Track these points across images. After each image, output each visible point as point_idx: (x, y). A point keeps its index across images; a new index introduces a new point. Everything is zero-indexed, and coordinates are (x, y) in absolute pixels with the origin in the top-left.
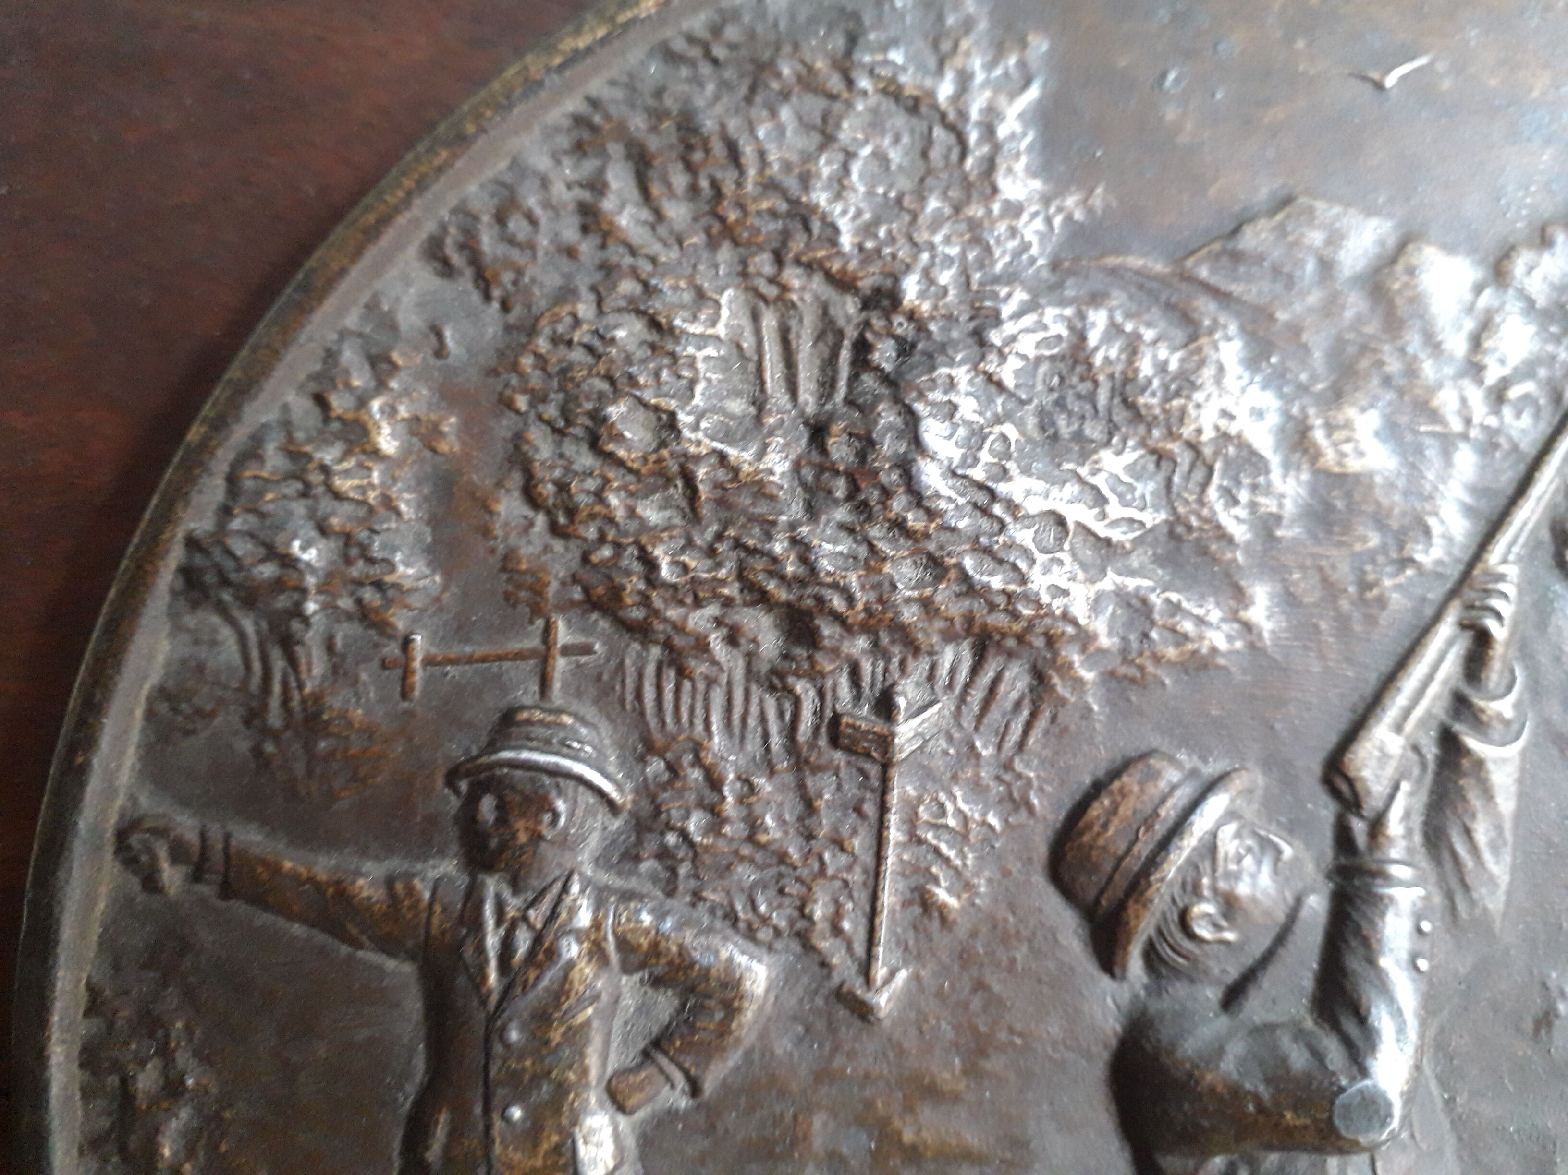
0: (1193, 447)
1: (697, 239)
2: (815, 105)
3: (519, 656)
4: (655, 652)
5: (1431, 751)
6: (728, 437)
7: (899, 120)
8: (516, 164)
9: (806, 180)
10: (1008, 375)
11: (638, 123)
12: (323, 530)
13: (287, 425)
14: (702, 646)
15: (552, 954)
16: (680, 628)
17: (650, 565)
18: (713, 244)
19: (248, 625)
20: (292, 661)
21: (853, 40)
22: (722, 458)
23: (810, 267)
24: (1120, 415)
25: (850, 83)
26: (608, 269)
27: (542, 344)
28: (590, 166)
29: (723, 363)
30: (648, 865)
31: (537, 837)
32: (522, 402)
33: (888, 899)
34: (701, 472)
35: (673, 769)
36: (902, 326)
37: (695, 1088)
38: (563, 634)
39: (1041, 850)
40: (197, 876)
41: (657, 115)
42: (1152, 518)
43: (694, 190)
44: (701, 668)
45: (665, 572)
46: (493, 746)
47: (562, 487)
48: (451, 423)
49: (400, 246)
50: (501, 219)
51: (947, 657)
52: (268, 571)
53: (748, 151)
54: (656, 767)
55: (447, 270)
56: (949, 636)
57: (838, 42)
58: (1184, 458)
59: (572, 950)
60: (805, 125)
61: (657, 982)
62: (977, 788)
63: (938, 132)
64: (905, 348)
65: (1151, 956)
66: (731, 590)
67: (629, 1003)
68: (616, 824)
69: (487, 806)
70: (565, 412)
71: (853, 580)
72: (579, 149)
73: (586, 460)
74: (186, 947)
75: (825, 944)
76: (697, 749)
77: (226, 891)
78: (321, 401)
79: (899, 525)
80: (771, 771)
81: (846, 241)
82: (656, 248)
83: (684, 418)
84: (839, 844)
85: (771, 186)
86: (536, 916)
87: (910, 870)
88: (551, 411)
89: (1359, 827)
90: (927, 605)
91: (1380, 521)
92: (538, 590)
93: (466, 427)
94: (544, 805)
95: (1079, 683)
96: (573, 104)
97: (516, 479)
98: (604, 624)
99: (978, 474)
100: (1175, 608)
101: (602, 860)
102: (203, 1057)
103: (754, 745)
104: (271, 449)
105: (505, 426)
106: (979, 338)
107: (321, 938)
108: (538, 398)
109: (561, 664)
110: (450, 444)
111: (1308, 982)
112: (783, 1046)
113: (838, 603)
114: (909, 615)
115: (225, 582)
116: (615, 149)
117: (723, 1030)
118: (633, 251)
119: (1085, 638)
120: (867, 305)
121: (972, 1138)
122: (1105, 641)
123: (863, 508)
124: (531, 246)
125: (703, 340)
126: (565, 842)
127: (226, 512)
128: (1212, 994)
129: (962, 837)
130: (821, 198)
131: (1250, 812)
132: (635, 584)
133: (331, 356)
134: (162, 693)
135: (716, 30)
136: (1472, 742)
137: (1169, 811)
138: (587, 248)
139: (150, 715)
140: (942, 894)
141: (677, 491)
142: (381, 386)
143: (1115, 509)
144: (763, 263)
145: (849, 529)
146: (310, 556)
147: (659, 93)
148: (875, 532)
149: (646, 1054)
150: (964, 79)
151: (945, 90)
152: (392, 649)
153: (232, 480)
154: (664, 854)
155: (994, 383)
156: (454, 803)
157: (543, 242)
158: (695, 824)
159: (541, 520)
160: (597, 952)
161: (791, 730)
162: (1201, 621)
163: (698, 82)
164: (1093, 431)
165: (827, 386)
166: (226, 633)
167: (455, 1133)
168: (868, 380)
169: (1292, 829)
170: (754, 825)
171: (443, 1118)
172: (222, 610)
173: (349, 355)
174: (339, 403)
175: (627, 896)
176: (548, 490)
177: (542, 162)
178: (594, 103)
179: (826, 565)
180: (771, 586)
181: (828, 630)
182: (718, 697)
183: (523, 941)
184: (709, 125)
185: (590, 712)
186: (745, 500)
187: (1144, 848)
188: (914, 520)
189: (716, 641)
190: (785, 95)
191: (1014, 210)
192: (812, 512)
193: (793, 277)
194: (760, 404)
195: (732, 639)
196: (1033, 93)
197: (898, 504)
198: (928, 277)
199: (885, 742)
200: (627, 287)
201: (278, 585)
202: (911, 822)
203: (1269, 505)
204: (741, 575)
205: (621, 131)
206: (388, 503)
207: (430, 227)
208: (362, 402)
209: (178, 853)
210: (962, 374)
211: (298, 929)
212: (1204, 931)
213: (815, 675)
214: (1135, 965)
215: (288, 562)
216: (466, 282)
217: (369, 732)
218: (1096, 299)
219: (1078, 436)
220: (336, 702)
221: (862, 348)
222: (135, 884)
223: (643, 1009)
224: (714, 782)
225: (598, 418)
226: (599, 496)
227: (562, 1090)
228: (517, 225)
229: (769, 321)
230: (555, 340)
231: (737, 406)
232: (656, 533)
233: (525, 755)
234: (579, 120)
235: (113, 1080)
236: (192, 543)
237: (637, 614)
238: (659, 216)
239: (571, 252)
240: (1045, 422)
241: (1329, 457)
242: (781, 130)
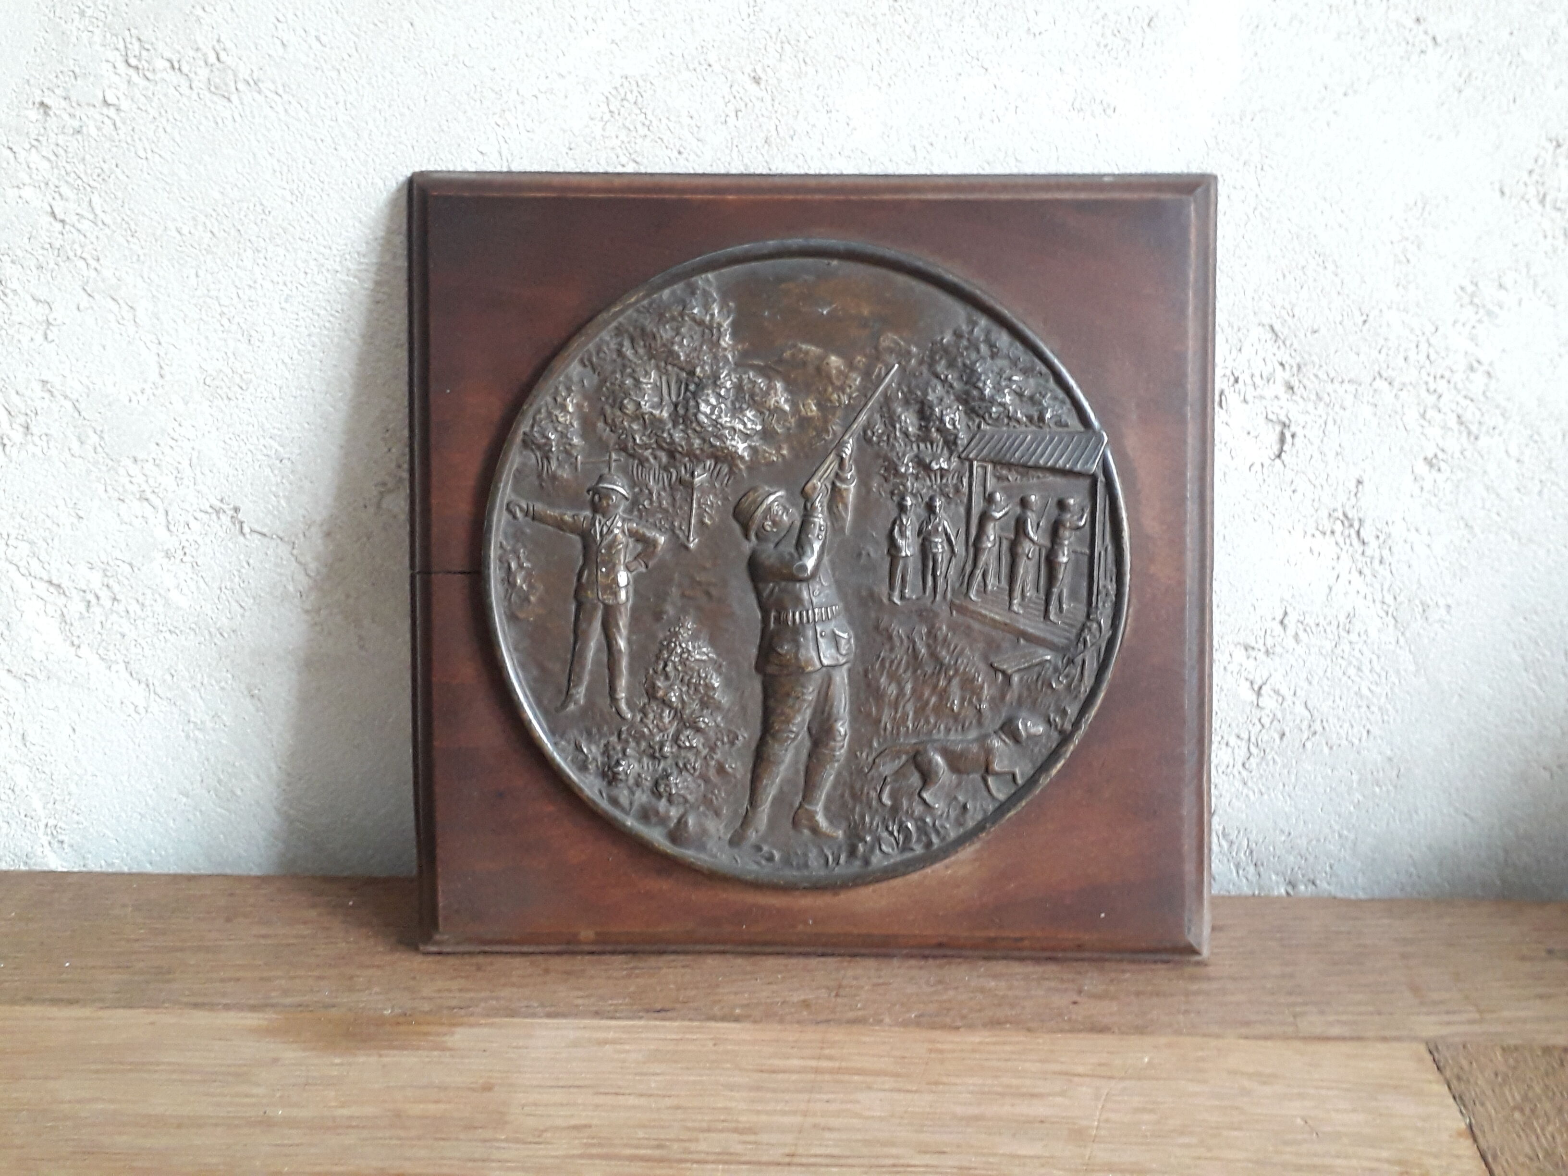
0: (769, 410)
1: (645, 358)
2: (675, 324)
3: (603, 462)
4: (636, 462)
5: (829, 487)
6: (653, 407)
7: (697, 328)
8: (601, 339)
9: (673, 343)
10: (723, 392)
11: (631, 329)
12: (556, 430)
13: (547, 405)
14: (647, 460)
15: (612, 531)
16: (642, 455)
17: (634, 440)
18: (650, 359)
19: (538, 454)
20: (549, 462)
21: (684, 308)
22: (651, 413)
23: (674, 365)
24: (751, 402)
25: (683, 319)
26: (624, 366)
27: (608, 384)
28: (619, 339)
29: (652, 389)
30: (636, 513)
31: (608, 505)
32: (603, 399)
33: (693, 521)
34: (646, 417)
35: (641, 490)
36: (696, 380)
37: (647, 567)
38: (614, 456)
39: (732, 510)
40: (527, 514)
41: (635, 328)
42: (759, 428)
43: (645, 346)
44: (646, 465)
45: (638, 441)
46: (598, 483)
47: (613, 420)
48: (586, 404)
49: (573, 359)
50: (598, 353)
51: (708, 463)
52: (543, 441)
53: (658, 336)
54: (637, 490)
55: (585, 366)
56: (708, 458)
57: (681, 308)
58: (767, 413)
59: (616, 531)
60: (672, 329)
61: (637, 540)
62: (716, 495)
63: (707, 331)
64: (697, 385)
65: (757, 535)
66: (654, 446)
67: (631, 546)
68: (627, 503)
69: (597, 497)
70: (614, 401)
71: (683, 443)
72: (617, 335)
73: (619, 413)
74: (523, 533)
75: (678, 532)
76: (647, 486)
77: (534, 518)
78: (555, 400)
79: (695, 430)
80: (664, 489)
81: (682, 358)
82: (635, 360)
83: (643, 403)
84: (681, 508)
85: (664, 345)
86: (608, 523)
87: (698, 515)
88: (610, 401)
89: (809, 505)
90: (702, 450)
91: (815, 429)
92: (607, 446)
93: (590, 406)
94: (609, 497)
95: (740, 470)
96: (614, 324)
97: (602, 418)
98: (624, 454)
99: (714, 417)
100: (765, 451)
101: (624, 511)
102: (528, 560)
103: (661, 484)
104: (543, 411)
105: (599, 406)
106: (715, 383)
107: (556, 530)
108: (607, 398)
109: (613, 464)
110: (586, 410)
111: (794, 542)
112: (668, 557)
113: (680, 449)
114: (698, 452)
115: (533, 443)
116: (626, 336)
117: (653, 552)
118: (630, 361)
119: (742, 458)
120: (688, 374)
121: (713, 580)
122: (747, 458)
123: (687, 427)
124: (605, 360)
125: (647, 384)
126: (616, 506)
127: (532, 426)
128: (772, 546)
129: (711, 507)
130: (676, 348)
131: (783, 501)
132: (630, 444)
133: (557, 388)
134: (517, 470)
135: (650, 304)
136: (838, 484)
137: (760, 499)
138: (619, 360)
139: (515, 476)
140: (707, 521)
141: (641, 421)
142: (569, 395)
143: (749, 425)
144: (663, 364)
145: (682, 431)
146: (553, 437)
147: (636, 321)
148: (690, 432)
149: (635, 558)
150: (712, 315)
151: (708, 318)
152: (573, 460)
153: (534, 419)
154: (639, 510)
155: (720, 395)
156: (589, 497)
157: (608, 359)
158: (646, 503)
159: (608, 429)
160: (623, 532)
161: (670, 480)
162: (771, 454)
163: (646, 319)
164: (745, 406)
165: (679, 395)
166: (533, 456)
167: (589, 575)
168: (688, 394)
169: (793, 505)
170: (660, 503)
171: (586, 572)
172: (532, 450)
173: (561, 388)
174: (559, 399)
175: (630, 520)
176: (610, 421)
177: (608, 338)
178: (620, 324)
179: (677, 440)
180: (664, 445)
181: (678, 456)
182: (652, 473)
183: (605, 530)
184: (648, 329)
185: (621, 475)
186: (657, 424)
187: (753, 508)
188: (698, 429)
189: (652, 460)
190: (667, 322)
191: (725, 349)
192: (674, 426)
193: (669, 368)
194: (662, 400)
195: (655, 458)
196: (731, 319)
197: (694, 425)
198: (703, 368)
199: (692, 483)
200: (629, 370)
201: (545, 444)
202: (699, 504)
203: (788, 425)
204: (656, 442)
205: (627, 331)
206: (571, 424)
207: (580, 355)
208: (565, 399)
209: (521, 509)
210: (710, 392)
211: (550, 528)
212: (768, 528)
213: (675, 467)
214: (753, 537)
215: (548, 438)
216: (589, 369)
217: (567, 480)
218: (745, 373)
219: (741, 408)
220: (559, 472)
221: (687, 385)
222: (510, 517)
223: (635, 548)
224: (651, 493)
225: (622, 403)
226: (622, 422)
227: (614, 566)
228: (602, 355)
229: (664, 378)
230: (612, 384)
231: (656, 399)
232: (636, 431)
233: (606, 485)
234: (617, 328)
235: (506, 565)
236: (525, 433)
237: (631, 451)
238: (636, 352)
239: (615, 361)
240: (733, 403)
241: (803, 412)
242: (666, 330)
